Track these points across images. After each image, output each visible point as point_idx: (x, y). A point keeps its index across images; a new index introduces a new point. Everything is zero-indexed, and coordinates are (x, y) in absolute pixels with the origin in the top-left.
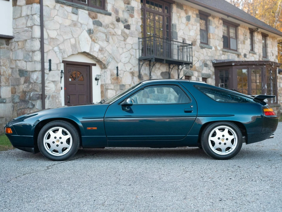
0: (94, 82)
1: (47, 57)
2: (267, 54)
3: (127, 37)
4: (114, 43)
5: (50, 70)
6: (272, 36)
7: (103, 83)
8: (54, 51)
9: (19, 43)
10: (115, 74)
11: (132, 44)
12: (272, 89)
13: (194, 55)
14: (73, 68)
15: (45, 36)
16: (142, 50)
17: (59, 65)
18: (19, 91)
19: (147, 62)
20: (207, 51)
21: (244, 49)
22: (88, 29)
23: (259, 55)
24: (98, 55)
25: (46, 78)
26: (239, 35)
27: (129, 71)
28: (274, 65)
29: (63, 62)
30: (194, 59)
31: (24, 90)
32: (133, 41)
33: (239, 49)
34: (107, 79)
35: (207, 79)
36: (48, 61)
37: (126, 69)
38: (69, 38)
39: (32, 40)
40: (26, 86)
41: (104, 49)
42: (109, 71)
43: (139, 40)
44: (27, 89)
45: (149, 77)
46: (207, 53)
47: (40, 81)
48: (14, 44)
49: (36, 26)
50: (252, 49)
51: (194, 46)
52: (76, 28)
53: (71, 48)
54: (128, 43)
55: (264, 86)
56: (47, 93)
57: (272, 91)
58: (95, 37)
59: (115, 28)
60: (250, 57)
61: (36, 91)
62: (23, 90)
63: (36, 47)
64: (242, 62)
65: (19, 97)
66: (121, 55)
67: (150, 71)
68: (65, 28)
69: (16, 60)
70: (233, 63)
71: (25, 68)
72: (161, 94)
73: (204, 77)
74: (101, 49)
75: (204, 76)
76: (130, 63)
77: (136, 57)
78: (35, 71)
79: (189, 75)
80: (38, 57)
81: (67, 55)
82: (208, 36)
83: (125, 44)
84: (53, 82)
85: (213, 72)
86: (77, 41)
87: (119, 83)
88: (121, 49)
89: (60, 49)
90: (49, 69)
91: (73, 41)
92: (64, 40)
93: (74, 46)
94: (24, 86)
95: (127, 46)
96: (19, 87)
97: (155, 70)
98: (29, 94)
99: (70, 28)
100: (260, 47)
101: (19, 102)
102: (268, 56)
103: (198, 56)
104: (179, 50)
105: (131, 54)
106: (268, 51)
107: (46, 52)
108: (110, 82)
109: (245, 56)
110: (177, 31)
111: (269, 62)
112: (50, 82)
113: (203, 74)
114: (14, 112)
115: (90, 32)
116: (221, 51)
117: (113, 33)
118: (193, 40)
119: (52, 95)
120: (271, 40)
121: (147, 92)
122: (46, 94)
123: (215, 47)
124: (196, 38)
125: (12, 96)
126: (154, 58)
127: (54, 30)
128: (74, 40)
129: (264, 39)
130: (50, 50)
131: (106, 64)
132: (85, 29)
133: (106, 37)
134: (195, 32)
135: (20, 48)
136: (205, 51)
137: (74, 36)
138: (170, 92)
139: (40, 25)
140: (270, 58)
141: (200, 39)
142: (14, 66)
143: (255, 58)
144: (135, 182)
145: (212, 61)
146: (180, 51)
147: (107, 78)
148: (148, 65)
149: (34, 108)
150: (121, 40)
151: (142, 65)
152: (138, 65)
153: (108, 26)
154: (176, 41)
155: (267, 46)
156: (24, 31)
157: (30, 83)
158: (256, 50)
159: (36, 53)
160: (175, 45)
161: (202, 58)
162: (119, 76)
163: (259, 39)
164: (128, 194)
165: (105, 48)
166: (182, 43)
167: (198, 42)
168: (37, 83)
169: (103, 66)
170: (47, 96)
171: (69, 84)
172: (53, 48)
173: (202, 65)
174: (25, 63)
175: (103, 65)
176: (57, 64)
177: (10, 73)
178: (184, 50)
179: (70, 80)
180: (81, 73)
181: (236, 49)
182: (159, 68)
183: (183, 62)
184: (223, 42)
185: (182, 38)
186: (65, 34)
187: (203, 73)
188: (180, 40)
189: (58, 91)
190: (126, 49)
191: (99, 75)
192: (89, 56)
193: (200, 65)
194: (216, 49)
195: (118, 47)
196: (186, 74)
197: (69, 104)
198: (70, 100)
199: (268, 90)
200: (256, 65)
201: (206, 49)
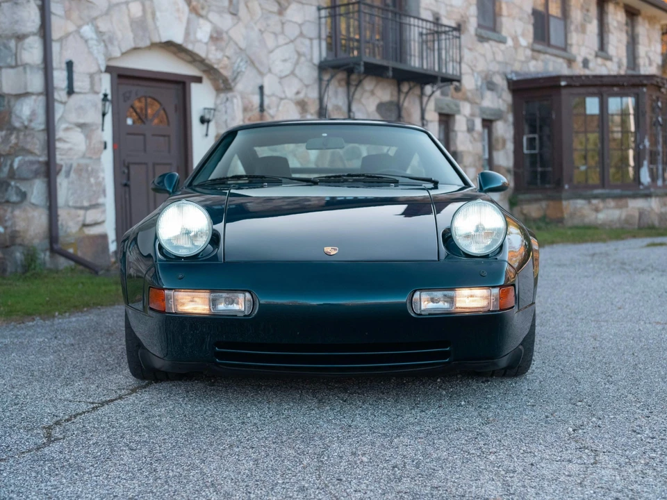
0: (197, 129)
1: (61, 53)
2: (637, 62)
3: (286, 4)
4: (252, 18)
5: (71, 91)
6: (649, 13)
7: (222, 131)
8: (82, 37)
10: (254, 108)
11: (300, 21)
12: (660, 148)
13: (462, 57)
14: (137, 88)
16: (329, 41)
17: (97, 78)
19: (341, 75)
20: (493, 48)
21: (583, 45)
23: (618, 63)
24: (207, 55)
25: (58, 116)
26: (573, 9)
27: (294, 98)
29: (109, 69)
30: (465, 68)
32: (304, 16)
35: (494, 124)
36: (64, 66)
37: (284, 92)
38: (124, 1)
39: (16, 3)
41: (225, 36)
42: (239, 97)
43: (319, 14)
44: (2, 146)
45: (347, 116)
46: (494, 53)
47: (39, 123)
50: (602, 46)
51: (464, 33)
53: (132, 31)
54: (291, 21)
55: (642, 141)
56: (62, 160)
57: (659, 154)
58: (199, 1)
61: (30, 152)
63: (29, 24)
64: (586, 77)
66: (271, 52)
67: (349, 99)
70: (564, 81)
73: (486, 117)
74: (215, 35)
75: (487, 115)
76: (296, 76)
77: (311, 60)
78: (27, 94)
79: (450, 113)
80: (32, 52)
81: (120, 48)
82: (497, 9)
83: (283, 24)
84: (81, 126)
85: (508, 104)
86: (149, 11)
88: (272, 36)
89: (99, 33)
90: (66, 90)
91: (136, 9)
92: (111, 7)
93: (139, 25)
95: (288, 28)
97: (362, 97)
98: (9, 162)
100: (620, 41)
102: (639, 66)
103: (472, 62)
104: (423, 42)
105: (299, 54)
106: (639, 53)
107: (57, 41)
112: (71, 126)
113: (483, 110)
116: (529, 48)
118: (457, 17)
119: (79, 165)
120: (647, 25)
122: (58, 161)
123: (513, 39)
124: (468, 14)
126: (362, 63)
128: (140, 8)
129: (629, 21)
130: (68, 35)
131: (229, 78)
133: (231, 2)
136: (489, 47)
141: (478, 17)
143: (608, 69)
145: (506, 76)
146: (425, 47)
147: (234, 119)
148: (343, 83)
149: (25, 203)
150: (271, 12)
151: (329, 81)
152: (318, 82)
154: (415, 17)
155: (637, 40)
157: (12, 129)
158: (612, 50)
159: (27, 41)
161: (481, 66)
162: (265, 113)
163: (618, 22)
165: (227, 32)
166: (432, 22)
167: (473, 23)
168: (33, 129)
169: (223, 85)
170: (64, 169)
171: (127, 134)
172: (80, 27)
173: (481, 87)
175: (221, 81)
176: (91, 76)
179: (129, 122)
180: (161, 104)
181: (563, 46)
182: (372, 93)
183: (436, 74)
184: (534, 25)
185: (432, 11)
187: (484, 108)
188: (426, 15)
189: (94, 153)
190: (285, 35)
191: (209, 109)
192: (183, 55)
193: (476, 85)
194: (517, 45)
195: (263, 29)
196: (442, 109)
197: (127, 189)
198: (128, 179)
199: (651, 152)
200: (621, 86)
201: (492, 42)
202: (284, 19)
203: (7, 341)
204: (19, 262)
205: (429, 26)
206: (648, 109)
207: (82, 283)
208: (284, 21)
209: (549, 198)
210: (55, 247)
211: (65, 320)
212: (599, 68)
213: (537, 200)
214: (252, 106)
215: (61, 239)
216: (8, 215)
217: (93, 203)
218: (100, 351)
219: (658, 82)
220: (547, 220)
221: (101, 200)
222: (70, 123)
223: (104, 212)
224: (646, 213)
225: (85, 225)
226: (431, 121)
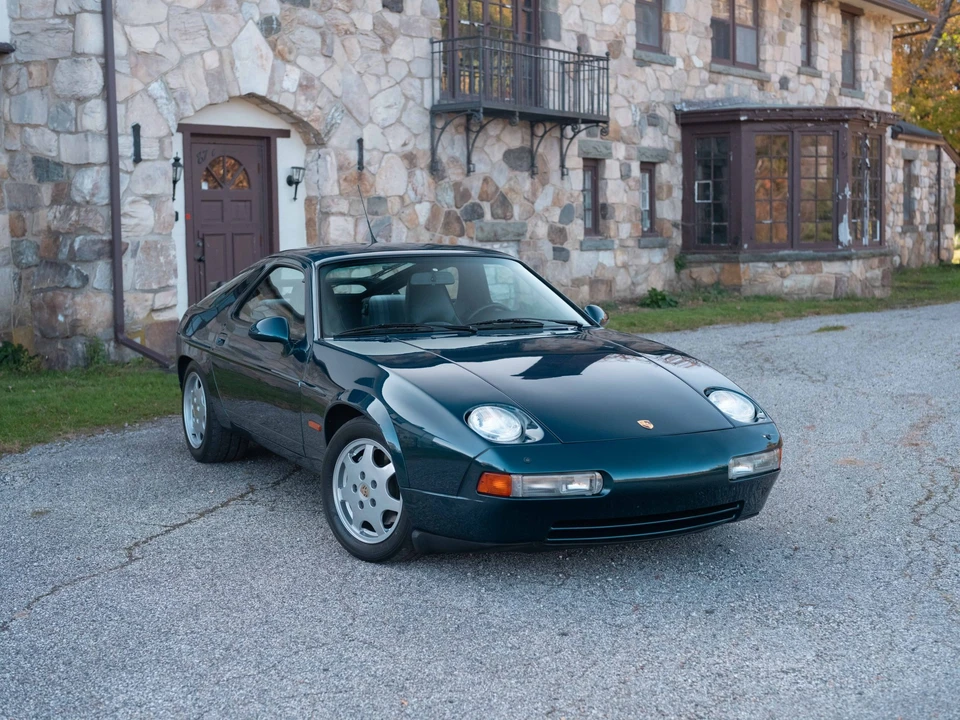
0: (284, 192)
1: (126, 116)
2: (858, 76)
3: (391, 39)
4: (349, 59)
5: (137, 159)
6: (875, 13)
7: (313, 194)
8: (150, 96)
9: (33, 69)
10: (352, 165)
11: (408, 60)
12: (867, 197)
13: (616, 87)
14: (213, 146)
15: (120, 47)
16: (443, 80)
17: (167, 141)
18: (35, 229)
19: (460, 120)
20: (658, 73)
21: (781, 60)
22: (262, 18)
23: (830, 80)
24: (295, 105)
25: (123, 188)
26: (768, 15)
27: (400, 150)
28: (876, 120)
30: (615, 100)
31: (52, 227)
32: (414, 51)
33: (764, 61)
34: (326, 180)
35: (657, 167)
36: (130, 131)
37: (388, 144)
38: (198, 50)
39: (75, 61)
40: (58, 214)
41: (316, 82)
42: (333, 154)
43: (432, 48)
44: (61, 222)
45: (466, 169)
46: (658, 79)
47: (103, 196)
48: (14, 69)
49: (86, 16)
50: (808, 60)
51: (616, 57)
52: (223, 16)
53: (208, 85)
54: (397, 59)
55: (842, 190)
56: (127, 237)
57: (866, 206)
58: (285, 44)
59: (351, 9)
60: (802, 87)
61: (93, 231)
62: (49, 228)
63: (91, 86)
64: (773, 110)
65: (38, 247)
66: (373, 98)
67: (468, 148)
68: (185, 15)
69: (22, 126)
70: (744, 115)
71: (54, 154)
72: (504, 221)
73: (645, 160)
74: (305, 83)
75: (647, 157)
76: (403, 125)
77: (422, 102)
78: (89, 165)
79: (598, 157)
80: (94, 117)
81: (193, 105)
82: (664, 23)
83: (387, 63)
84: (148, 197)
85: (676, 142)
86: (227, 59)
87: (367, 192)
88: (374, 78)
89: (169, 90)
90: (133, 157)
91: (211, 59)
92: (183, 59)
93: (216, 78)
94: (51, 215)
95: (392, 67)
96: (36, 214)
97: (485, 144)
98: (69, 242)
99: (203, 17)
100: (833, 52)
101: (36, 266)
102: (860, 82)
103: (629, 92)
104: (563, 73)
105: (404, 95)
106: (860, 65)
107: (122, 102)
108: (336, 191)
109: (784, 83)
110: (560, 11)
111: (860, 112)
112: (138, 198)
113: (642, 152)
114: (21, 297)
115: (269, 26)
116: (706, 69)
117: (345, 27)
118: (612, 38)
119: (146, 242)
120: (872, 28)
121: (458, 219)
122: (123, 240)
123: (684, 61)
124: (624, 33)
125: (12, 242)
126: (482, 110)
127: (148, 25)
128: (217, 57)
129: (848, 22)
130: (134, 95)
131: (321, 132)
132: (252, 18)
133: (324, 41)
134: (619, 11)
135: (35, 84)
136: (651, 71)
137: (214, 43)
138: (534, 211)
139: (99, 9)
140: (867, 88)
141: (637, 35)
142: (16, 146)
143: (816, 90)
144: (403, 631)
145: (674, 107)
146: (566, 77)
147: (328, 180)
148: (462, 129)
149: (87, 287)
150: (372, 50)
151: (443, 129)
152: (429, 130)
153: (329, 4)
155: (857, 47)
156: (48, 30)
157: (73, 204)
158: (821, 63)
159: (88, 104)
160: (551, 62)
161: (641, 95)
162: (365, 171)
163: (831, 26)
164: (376, 689)
165: (319, 79)
166: (574, 54)
167: (630, 43)
168: (95, 204)
169: (315, 140)
170: (130, 247)
171: (203, 200)
172: (147, 85)
173: (640, 123)
174: (54, 136)
175: (312, 135)
176: (161, 140)
177: (6, 168)
178: (582, 73)
179: (205, 186)
180: (240, 164)
181: (755, 63)
182: (498, 138)
183: (576, 114)
184: (712, 39)
185: (576, 33)
186: (184, 37)
187: (645, 148)
189: (164, 229)
190: (391, 77)
191: (298, 169)
192: (267, 107)
193: (634, 121)
194: (689, 65)
195: (362, 71)
196: (588, 153)
197: (201, 264)
198: (203, 253)
199: (854, 203)
200: (816, 121)
201: (655, 66)
202: (389, 57)
203: (81, 458)
204: (80, 355)
206: (850, 148)
207: (151, 383)
208: (388, 59)
209: (723, 260)
210: (120, 337)
211: (136, 434)
213: (709, 262)
214: (349, 163)
215: (127, 327)
216: (69, 302)
217: (163, 285)
218: (171, 473)
219: (863, 115)
220: (722, 287)
221: (172, 282)
222: (137, 195)
223: (175, 294)
224: (846, 279)
225: (153, 310)
226: (574, 169)
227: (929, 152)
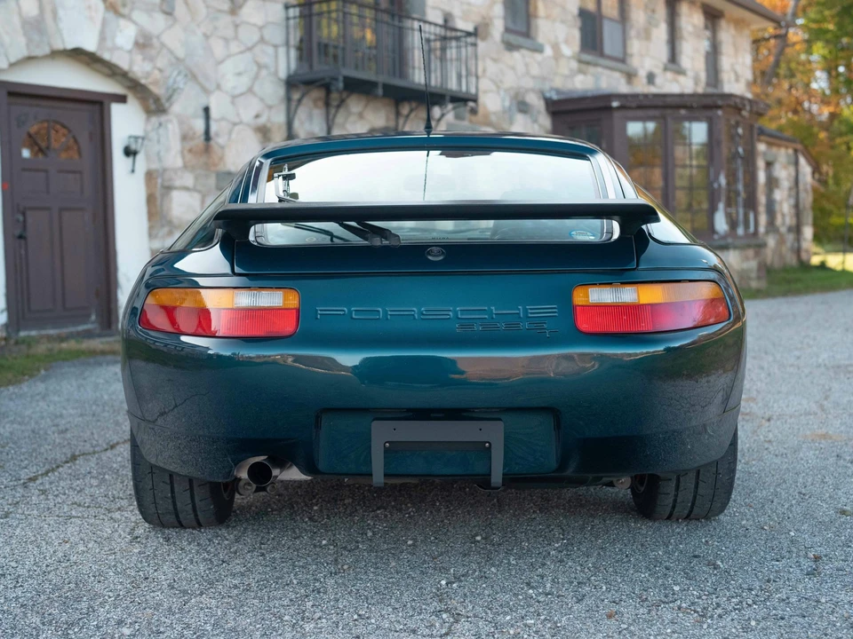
0: (120, 163)
2: (720, 77)
3: (241, 1)
4: (193, 19)
6: (735, 15)
7: (154, 166)
10: (197, 135)
11: (260, 23)
12: (740, 187)
13: (484, 71)
14: (36, 109)
16: (299, 49)
19: (318, 94)
20: (526, 59)
21: (647, 55)
23: (694, 78)
24: (131, 66)
26: (633, 8)
27: (252, 122)
28: (748, 108)
30: (484, 84)
32: (267, 16)
34: (168, 151)
37: (238, 115)
41: (155, 41)
42: (175, 121)
43: (287, 14)
46: (527, 65)
50: (673, 57)
51: (484, 39)
53: (25, 34)
54: (248, 23)
55: (717, 178)
57: (739, 195)
60: (668, 82)
64: (646, 96)
66: (221, 62)
67: (328, 124)
70: (616, 101)
74: (141, 41)
76: (255, 94)
77: (276, 73)
81: (8, 59)
82: (531, 9)
83: (236, 26)
85: (546, 130)
86: (49, 8)
87: (215, 165)
88: (221, 42)
91: (30, 7)
93: (34, 27)
95: (242, 32)
97: (346, 121)
100: (696, 50)
102: (722, 82)
103: (497, 76)
104: (430, 51)
105: (260, 66)
106: (722, 66)
108: (179, 163)
111: (733, 98)
116: (575, 59)
118: (478, 19)
120: (732, 31)
123: (553, 47)
124: (491, 14)
126: (341, 79)
128: (36, 4)
129: (710, 26)
131: (162, 96)
136: (520, 57)
140: (730, 89)
141: (505, 18)
143: (681, 85)
145: (544, 95)
146: (433, 57)
147: (170, 150)
148: (321, 103)
150: (220, 11)
151: (300, 101)
152: (285, 101)
154: (419, 20)
155: (719, 49)
158: (685, 61)
161: (510, 81)
162: (212, 143)
163: (694, 26)
165: (158, 37)
166: (441, 26)
167: (498, 28)
169: (154, 105)
171: (24, 170)
173: (510, 109)
175: (151, 101)
179: (26, 153)
180: (70, 131)
181: (621, 56)
182: (361, 116)
183: (444, 92)
184: (581, 29)
185: (443, 11)
188: (435, 16)
190: (240, 41)
191: (136, 138)
192: (98, 66)
193: (504, 107)
194: (558, 55)
195: (208, 33)
197: (23, 242)
198: (25, 227)
199: (729, 191)
200: (689, 107)
201: (524, 52)
202: (238, 20)
205: (438, 30)
206: (724, 137)
208: (238, 22)
212: (670, 85)
214: (194, 133)
219: (735, 103)
227: (788, 155)
